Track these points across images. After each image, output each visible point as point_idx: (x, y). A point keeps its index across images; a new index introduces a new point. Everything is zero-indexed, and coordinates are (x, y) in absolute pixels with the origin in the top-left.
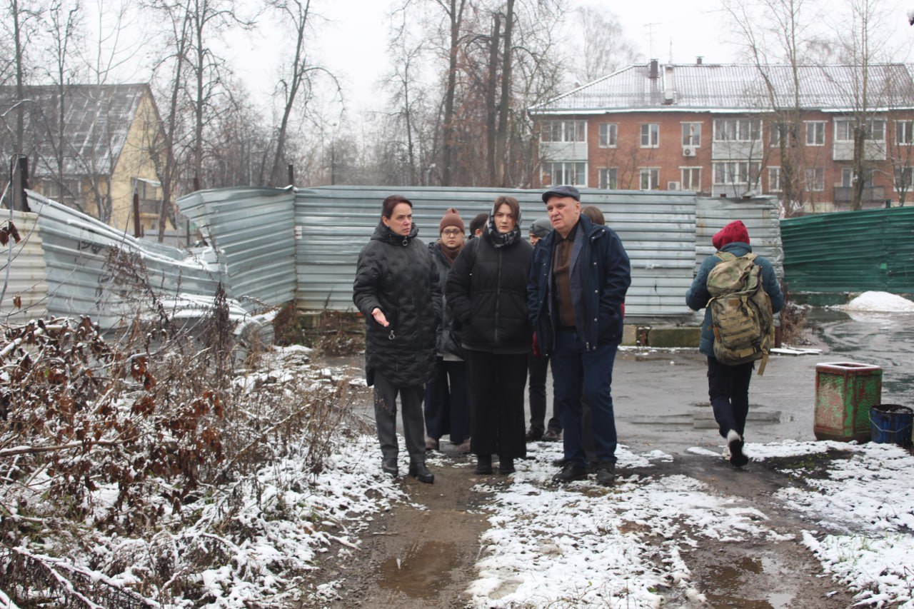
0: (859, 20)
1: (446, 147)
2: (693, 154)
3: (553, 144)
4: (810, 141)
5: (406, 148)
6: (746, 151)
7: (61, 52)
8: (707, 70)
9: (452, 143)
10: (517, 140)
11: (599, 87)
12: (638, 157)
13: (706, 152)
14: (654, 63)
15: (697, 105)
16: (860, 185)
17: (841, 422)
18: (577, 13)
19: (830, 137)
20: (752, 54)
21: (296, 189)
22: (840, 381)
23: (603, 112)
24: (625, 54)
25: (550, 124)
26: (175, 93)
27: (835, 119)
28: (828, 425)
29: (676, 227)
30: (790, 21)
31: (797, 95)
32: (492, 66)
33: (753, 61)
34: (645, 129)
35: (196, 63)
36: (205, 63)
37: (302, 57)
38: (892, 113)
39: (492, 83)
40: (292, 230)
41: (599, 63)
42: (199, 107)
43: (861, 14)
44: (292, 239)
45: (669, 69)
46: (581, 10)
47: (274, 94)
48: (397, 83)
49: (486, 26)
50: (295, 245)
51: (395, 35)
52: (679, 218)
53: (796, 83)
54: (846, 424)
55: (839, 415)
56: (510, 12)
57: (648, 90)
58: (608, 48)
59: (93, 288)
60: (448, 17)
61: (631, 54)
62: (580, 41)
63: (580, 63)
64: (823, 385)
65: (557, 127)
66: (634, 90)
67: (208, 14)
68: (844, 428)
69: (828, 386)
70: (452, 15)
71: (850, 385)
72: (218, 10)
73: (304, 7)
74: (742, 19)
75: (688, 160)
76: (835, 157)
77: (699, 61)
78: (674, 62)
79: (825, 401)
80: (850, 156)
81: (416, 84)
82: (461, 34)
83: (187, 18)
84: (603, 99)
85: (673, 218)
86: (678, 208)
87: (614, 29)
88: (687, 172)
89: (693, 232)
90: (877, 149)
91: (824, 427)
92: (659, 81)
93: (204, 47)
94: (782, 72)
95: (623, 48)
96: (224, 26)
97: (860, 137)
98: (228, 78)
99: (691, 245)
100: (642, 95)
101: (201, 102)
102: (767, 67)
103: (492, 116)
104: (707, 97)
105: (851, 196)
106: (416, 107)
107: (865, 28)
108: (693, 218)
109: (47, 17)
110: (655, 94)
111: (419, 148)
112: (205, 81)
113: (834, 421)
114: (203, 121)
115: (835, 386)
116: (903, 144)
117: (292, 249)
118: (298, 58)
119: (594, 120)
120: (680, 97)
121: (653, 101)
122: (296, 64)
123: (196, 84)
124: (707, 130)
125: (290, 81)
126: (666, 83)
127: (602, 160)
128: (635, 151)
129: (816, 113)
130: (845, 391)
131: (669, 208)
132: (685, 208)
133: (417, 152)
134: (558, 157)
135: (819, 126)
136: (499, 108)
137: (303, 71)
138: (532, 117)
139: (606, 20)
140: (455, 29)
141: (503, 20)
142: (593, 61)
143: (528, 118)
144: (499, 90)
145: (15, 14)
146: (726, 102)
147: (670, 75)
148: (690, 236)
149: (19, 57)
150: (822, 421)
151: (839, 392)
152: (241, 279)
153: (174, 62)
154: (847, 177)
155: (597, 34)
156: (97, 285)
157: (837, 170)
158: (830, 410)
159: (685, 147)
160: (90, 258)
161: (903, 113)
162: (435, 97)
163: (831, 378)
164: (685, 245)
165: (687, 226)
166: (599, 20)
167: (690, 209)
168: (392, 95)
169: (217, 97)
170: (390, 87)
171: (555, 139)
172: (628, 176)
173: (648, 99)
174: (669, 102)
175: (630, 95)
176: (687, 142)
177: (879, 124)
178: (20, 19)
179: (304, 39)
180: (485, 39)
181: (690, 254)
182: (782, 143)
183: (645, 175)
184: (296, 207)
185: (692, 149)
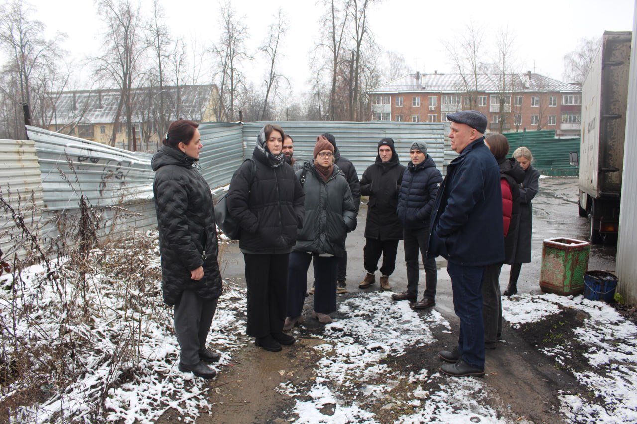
0: (502, 55)
1: (333, 106)
2: (433, 109)
3: (377, 105)
4: (481, 104)
5: (318, 107)
6: (455, 108)
7: (177, 71)
8: (439, 76)
9: (335, 105)
10: (362, 104)
11: (395, 83)
12: (412, 110)
13: (439, 109)
14: (418, 73)
15: (435, 90)
16: (502, 122)
17: (562, 281)
18: (386, 54)
19: (488, 103)
20: (458, 68)
21: (243, 123)
22: (562, 253)
23: (397, 92)
24: (406, 70)
25: (376, 97)
26: (223, 86)
27: (491, 96)
28: (551, 282)
29: (434, 141)
30: (474, 55)
31: (476, 85)
32: (351, 73)
33: (458, 72)
34: (414, 99)
35: (230, 74)
36: (234, 74)
37: (273, 70)
38: (514, 94)
39: (351, 80)
40: (241, 144)
41: (395, 73)
42: (232, 92)
43: (503, 53)
44: (242, 148)
45: (424, 75)
46: (388, 52)
47: (262, 86)
48: (314, 81)
49: (349, 57)
50: (244, 151)
51: (311, 60)
52: (436, 136)
53: (476, 80)
54: (565, 284)
55: (561, 277)
56: (358, 50)
57: (415, 84)
58: (399, 67)
59: (98, 182)
60: (333, 54)
61: (408, 70)
62: (388, 65)
63: (388, 73)
64: (549, 255)
65: (378, 99)
66: (409, 84)
67: (235, 54)
68: (564, 286)
69: (552, 256)
70: (335, 52)
71: (570, 257)
72: (240, 52)
73: (274, 50)
74: (454, 54)
75: (432, 112)
76: (490, 111)
77: (436, 72)
78: (426, 73)
79: (550, 266)
80: (498, 110)
81: (322, 82)
82: (339, 60)
83: (227, 56)
84: (397, 88)
85: (433, 136)
86: (435, 131)
87: (401, 60)
88: (431, 117)
89: (443, 143)
90: (507, 107)
91: (548, 283)
92: (420, 80)
93: (234, 67)
94: (470, 76)
95: (405, 67)
96: (242, 59)
97: (502, 103)
98: (244, 80)
99: (442, 150)
100: (413, 86)
101: (233, 90)
102: (464, 74)
103: (351, 93)
104: (439, 86)
105: (498, 126)
106: (322, 91)
107: (504, 58)
108: (443, 136)
109: (171, 57)
110: (418, 85)
111: (323, 107)
112: (234, 82)
113: (557, 280)
114: (234, 97)
115: (558, 257)
116: (518, 106)
117: (242, 153)
118: (272, 71)
119: (393, 96)
120: (428, 86)
121: (417, 88)
122: (271, 74)
123: (231, 82)
124: (439, 100)
125: (269, 81)
126: (422, 80)
127: (397, 112)
128: (410, 108)
129: (483, 93)
130: (566, 261)
131: (431, 131)
132: (439, 132)
133: (322, 109)
134: (379, 111)
135: (484, 99)
136: (354, 90)
137: (274, 76)
138: (369, 95)
139: (399, 56)
140: (336, 58)
141: (355, 53)
142: (393, 72)
143: (367, 96)
144: (354, 83)
145: (159, 57)
146: (447, 89)
147: (424, 77)
148: (441, 145)
149: (161, 73)
150: (547, 280)
151: (561, 261)
152: (211, 170)
153: (222, 74)
154: (495, 119)
155: (395, 62)
156: (100, 180)
157: (491, 116)
158: (554, 273)
159: (430, 107)
160: (91, 166)
161: (518, 93)
162: (329, 87)
163: (555, 251)
164: (439, 150)
165: (440, 141)
166: (395, 56)
167: (441, 132)
168: (312, 87)
169: (240, 88)
170: (311, 83)
171: (378, 104)
172: (408, 118)
173: (415, 87)
174: (424, 89)
175: (408, 86)
176: (431, 105)
177: (508, 98)
178: (161, 59)
179: (275, 63)
180: (349, 62)
181: (442, 155)
182: (470, 105)
183: (414, 118)
184: (243, 132)
185: (433, 107)
